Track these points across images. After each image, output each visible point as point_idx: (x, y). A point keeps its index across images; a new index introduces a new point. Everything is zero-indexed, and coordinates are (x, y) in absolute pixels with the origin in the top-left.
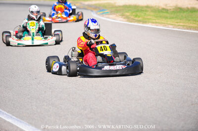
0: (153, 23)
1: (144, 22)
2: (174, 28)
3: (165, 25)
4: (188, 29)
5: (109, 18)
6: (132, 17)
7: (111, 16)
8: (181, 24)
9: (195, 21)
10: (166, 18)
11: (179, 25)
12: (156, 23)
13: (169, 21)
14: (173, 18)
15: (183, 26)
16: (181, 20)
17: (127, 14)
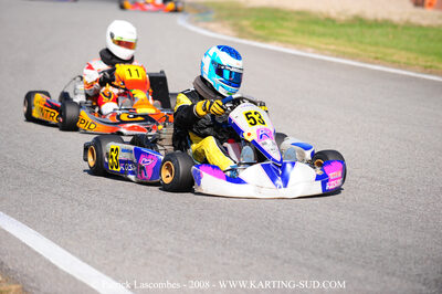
0: (281, 41)
1: (265, 39)
2: (314, 53)
3: (301, 46)
4: (337, 56)
5: (206, 28)
6: (251, 30)
7: (213, 26)
8: (332, 47)
9: (361, 42)
10: (312, 34)
11: (327, 49)
12: (287, 42)
13: (314, 41)
14: (323, 35)
15: (334, 51)
16: (336, 38)
17: (245, 23)
